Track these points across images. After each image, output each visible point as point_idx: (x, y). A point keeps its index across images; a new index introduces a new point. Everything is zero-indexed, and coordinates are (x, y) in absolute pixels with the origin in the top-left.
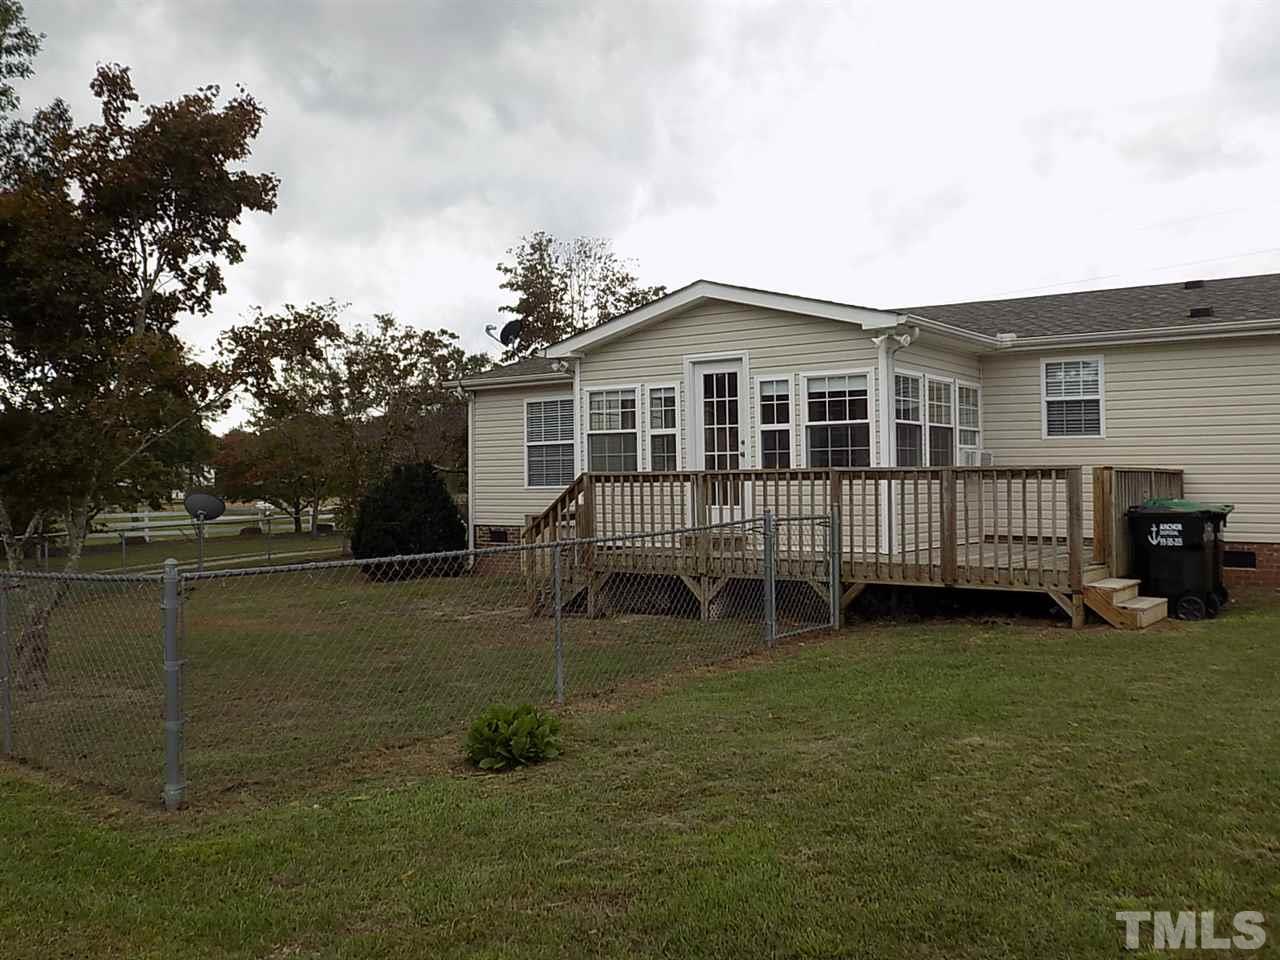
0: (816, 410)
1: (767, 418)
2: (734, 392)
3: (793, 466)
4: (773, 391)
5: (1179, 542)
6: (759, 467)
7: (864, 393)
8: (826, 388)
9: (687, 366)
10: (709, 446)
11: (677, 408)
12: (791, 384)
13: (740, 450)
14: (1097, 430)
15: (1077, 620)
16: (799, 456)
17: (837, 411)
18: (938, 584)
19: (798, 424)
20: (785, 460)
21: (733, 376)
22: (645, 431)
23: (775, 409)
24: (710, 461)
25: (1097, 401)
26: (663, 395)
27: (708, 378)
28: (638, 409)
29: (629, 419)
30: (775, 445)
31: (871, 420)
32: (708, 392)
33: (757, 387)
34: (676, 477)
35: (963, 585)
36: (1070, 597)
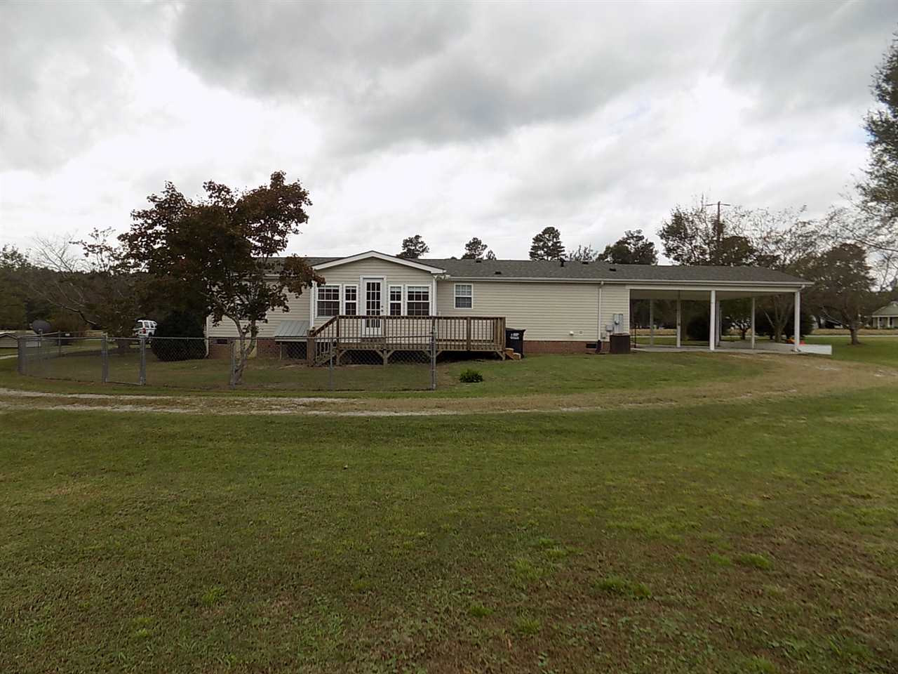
0: (410, 297)
1: (393, 298)
2: (379, 289)
3: (402, 315)
4: (396, 290)
5: (518, 338)
6: (389, 315)
7: (428, 292)
8: (415, 290)
9: (361, 279)
10: (368, 307)
11: (357, 293)
12: (402, 288)
13: (381, 309)
14: (471, 307)
15: (504, 358)
16: (404, 311)
17: (418, 297)
18: (465, 350)
19: (404, 302)
20: (399, 313)
21: (379, 284)
22: (342, 301)
23: (396, 296)
24: (368, 312)
25: (471, 298)
26: (351, 289)
27: (368, 284)
28: (340, 293)
29: (336, 297)
30: (395, 308)
31: (430, 301)
32: (368, 289)
33: (389, 288)
34: (355, 318)
35: (472, 350)
36: (502, 352)
